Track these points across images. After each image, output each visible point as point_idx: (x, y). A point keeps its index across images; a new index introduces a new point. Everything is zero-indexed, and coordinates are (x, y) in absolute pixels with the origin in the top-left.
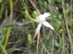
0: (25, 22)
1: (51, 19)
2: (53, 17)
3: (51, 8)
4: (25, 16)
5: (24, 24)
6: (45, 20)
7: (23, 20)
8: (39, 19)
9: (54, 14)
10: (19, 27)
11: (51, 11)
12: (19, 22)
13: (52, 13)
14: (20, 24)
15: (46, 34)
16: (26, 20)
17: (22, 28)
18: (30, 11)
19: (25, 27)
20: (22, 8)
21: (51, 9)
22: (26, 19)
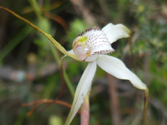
0: (38, 67)
1: (141, 52)
2: (152, 46)
3: (141, 9)
4: (37, 42)
5: (32, 75)
6: (111, 49)
7: (32, 58)
8: (86, 49)
9: (154, 34)
10: (13, 88)
11: (142, 20)
12: (15, 68)
13: (147, 28)
14: (19, 75)
15: (124, 116)
16: (44, 59)
17: (25, 90)
18: (59, 20)
19: (40, 88)
20: (27, 10)
21: (141, 14)
22: (42, 53)
